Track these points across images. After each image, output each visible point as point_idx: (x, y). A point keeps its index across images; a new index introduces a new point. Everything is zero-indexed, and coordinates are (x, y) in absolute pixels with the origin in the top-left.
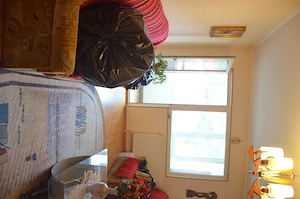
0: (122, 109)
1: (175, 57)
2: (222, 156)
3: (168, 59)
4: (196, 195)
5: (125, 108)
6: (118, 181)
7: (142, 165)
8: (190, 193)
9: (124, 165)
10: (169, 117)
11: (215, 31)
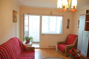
0: (42, 50)
1: (24, 33)
2: (55, 17)
3: (25, 36)
4: (68, 25)
5: (41, 49)
6: (66, 52)
7: (60, 43)
8: (68, 27)
9: (60, 50)
10: (44, 34)
11: (14, 21)
